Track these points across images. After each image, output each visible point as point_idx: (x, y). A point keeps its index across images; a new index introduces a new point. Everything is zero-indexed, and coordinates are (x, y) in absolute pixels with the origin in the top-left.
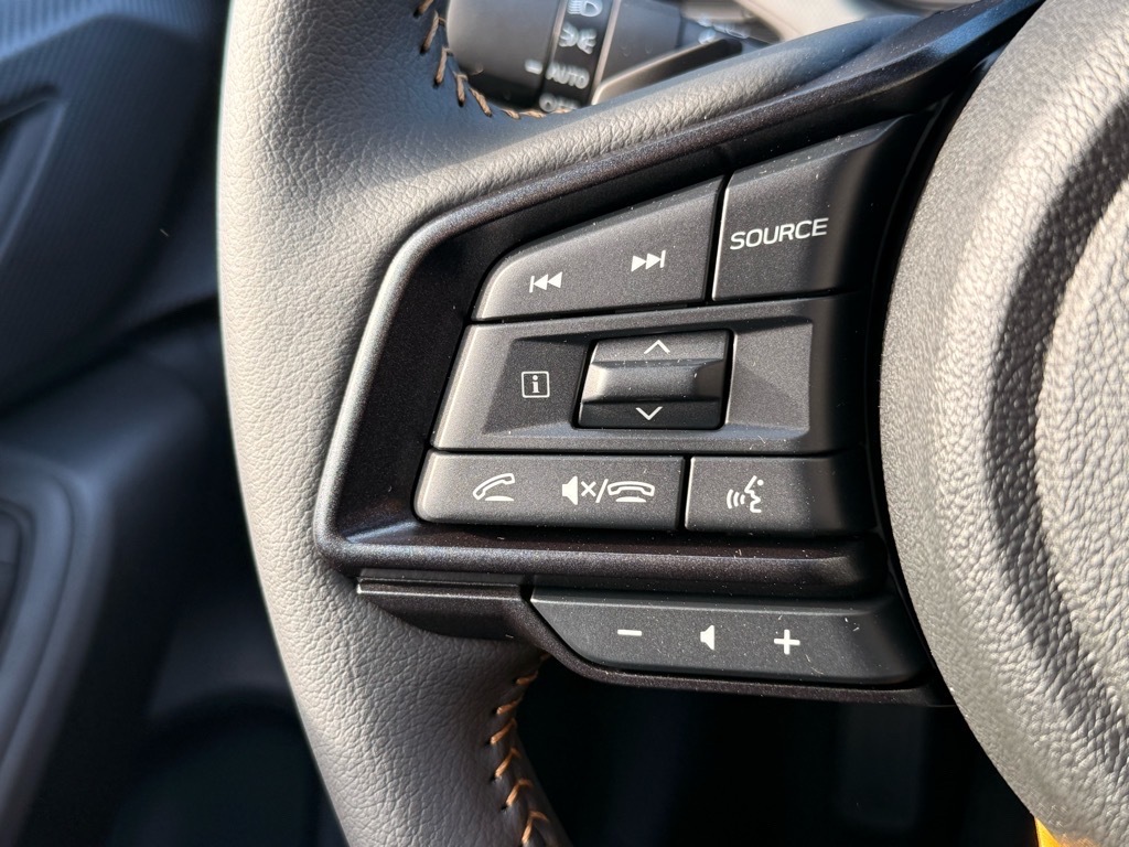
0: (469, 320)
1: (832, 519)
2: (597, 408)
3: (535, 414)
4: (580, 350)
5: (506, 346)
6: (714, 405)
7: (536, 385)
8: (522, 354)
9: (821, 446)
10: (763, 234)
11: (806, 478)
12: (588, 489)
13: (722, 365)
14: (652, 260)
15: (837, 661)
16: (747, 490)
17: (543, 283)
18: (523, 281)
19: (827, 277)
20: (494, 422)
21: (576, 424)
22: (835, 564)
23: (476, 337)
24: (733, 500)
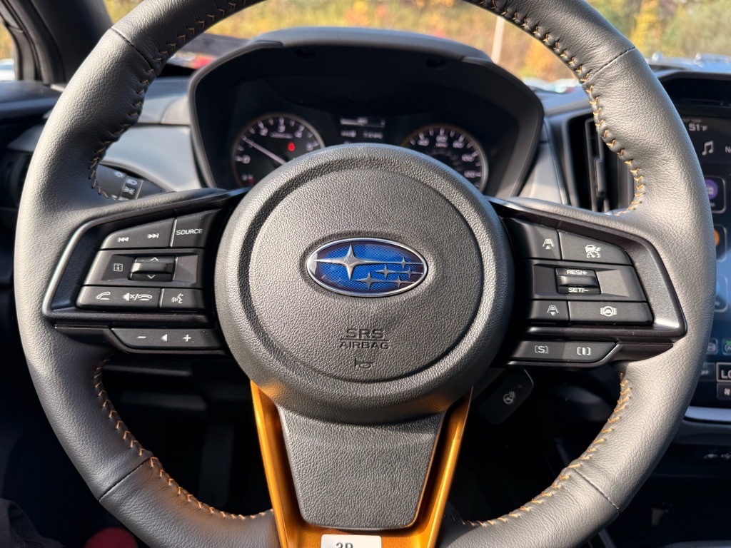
0: (98, 249)
1: (201, 305)
2: (136, 275)
3: (117, 275)
4: (132, 259)
5: (110, 256)
6: (170, 275)
7: (118, 268)
8: (115, 259)
9: (199, 286)
10: (186, 232)
11: (194, 294)
12: (132, 296)
13: (172, 265)
14: (154, 236)
15: (201, 343)
16: (179, 297)
17: (123, 240)
18: (116, 239)
19: (202, 244)
20: (104, 278)
21: (129, 279)
22: (201, 317)
23: (100, 254)
24: (174, 300)
